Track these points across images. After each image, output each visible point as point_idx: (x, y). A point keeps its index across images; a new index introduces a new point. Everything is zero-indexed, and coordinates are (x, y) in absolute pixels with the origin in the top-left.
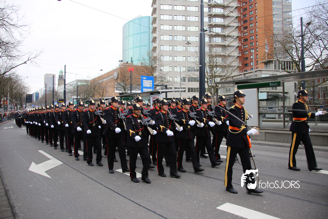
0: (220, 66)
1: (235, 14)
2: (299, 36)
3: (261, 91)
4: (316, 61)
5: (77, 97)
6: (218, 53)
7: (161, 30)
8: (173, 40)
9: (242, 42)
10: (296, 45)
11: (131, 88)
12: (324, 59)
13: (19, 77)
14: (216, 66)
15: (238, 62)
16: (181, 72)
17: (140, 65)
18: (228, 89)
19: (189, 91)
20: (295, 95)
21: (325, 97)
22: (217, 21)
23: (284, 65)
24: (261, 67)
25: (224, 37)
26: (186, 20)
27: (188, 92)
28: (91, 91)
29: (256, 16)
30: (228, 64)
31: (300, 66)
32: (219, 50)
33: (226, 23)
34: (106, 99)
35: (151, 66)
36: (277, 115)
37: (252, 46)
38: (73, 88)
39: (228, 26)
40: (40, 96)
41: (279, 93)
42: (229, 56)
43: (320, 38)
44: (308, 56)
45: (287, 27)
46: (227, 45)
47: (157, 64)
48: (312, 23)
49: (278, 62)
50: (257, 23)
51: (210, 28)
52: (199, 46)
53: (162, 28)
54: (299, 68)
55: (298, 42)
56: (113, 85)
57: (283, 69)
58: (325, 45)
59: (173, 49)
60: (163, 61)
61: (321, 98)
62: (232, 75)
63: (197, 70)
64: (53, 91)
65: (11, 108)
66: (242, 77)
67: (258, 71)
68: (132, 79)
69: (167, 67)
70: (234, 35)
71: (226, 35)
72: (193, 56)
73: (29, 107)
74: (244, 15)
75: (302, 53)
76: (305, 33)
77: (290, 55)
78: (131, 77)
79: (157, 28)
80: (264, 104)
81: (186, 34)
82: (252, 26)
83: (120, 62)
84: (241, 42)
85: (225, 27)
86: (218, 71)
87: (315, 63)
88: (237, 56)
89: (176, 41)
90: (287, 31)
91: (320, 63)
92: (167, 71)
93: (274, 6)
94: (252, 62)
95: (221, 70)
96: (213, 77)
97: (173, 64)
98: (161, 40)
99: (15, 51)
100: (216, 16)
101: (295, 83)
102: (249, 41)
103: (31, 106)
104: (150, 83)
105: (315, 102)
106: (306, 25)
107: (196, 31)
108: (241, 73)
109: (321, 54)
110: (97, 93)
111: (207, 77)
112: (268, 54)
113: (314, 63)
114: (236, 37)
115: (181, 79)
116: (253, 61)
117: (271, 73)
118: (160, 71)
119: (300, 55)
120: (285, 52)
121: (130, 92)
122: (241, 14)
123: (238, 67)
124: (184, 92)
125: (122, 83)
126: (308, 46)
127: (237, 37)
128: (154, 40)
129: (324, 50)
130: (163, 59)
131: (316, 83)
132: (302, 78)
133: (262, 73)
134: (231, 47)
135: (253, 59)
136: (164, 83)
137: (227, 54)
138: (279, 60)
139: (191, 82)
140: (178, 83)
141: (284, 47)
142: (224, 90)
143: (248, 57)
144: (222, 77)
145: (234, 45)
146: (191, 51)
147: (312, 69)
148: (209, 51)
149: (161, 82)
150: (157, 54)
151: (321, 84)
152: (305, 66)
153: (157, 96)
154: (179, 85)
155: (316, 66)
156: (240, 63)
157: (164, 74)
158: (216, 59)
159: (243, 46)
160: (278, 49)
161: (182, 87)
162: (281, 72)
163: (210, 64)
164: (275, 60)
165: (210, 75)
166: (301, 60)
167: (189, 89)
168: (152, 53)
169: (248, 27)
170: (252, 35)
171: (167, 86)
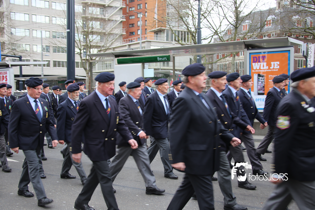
0: (98, 33)
3: (150, 67)
4: (215, 33)
6: (95, 15)
9: (128, 3)
10: (193, 11)
12: (224, 30)
14: (92, 33)
15: (122, 28)
16: (42, 38)
18: (108, 64)
19: (55, 65)
24: (151, 36)
30: (109, 31)
31: (196, 38)
32: (96, 12)
37: (140, 9)
41: (170, 71)
42: (109, 20)
44: (206, 26)
46: (107, 6)
47: (5, 24)
49: (170, 32)
52: (66, 3)
54: (195, 40)
57: (176, 41)
58: (225, 14)
60: (15, 20)
62: (114, 46)
63: (65, 36)
66: (125, 49)
67: (146, 43)
69: (21, 29)
72: (59, 16)
75: (199, 23)
77: (185, 24)
84: (125, 3)
86: (95, 39)
87: (214, 35)
88: (121, 21)
91: (218, 35)
92: (21, 35)
94: (139, 31)
95: (99, 37)
96: (88, 47)
97: (31, 26)
101: (191, 59)
102: (136, 2)
108: (125, 43)
109: (221, 24)
111: (80, 47)
112: (159, 21)
113: (213, 34)
115: (43, 49)
116: (140, 28)
117: (162, 45)
118: (10, 35)
119: (197, 24)
120: (179, 20)
123: (122, 35)
124: (47, 66)
126: (206, 13)
130: (14, 16)
131: (215, 59)
132: (198, 52)
133: (151, 45)
134: (112, 8)
135: (140, 26)
136: (16, 53)
137: (106, 18)
138: (171, 30)
139: (58, 52)
140: (38, 54)
141: (178, 12)
142: (103, 64)
143: (134, 24)
144: (100, 48)
145: (117, 6)
146: (57, 9)
147: (210, 42)
148: (83, 12)
149: (13, 51)
150: (5, 10)
151: (219, 61)
152: (202, 39)
153: (4, 71)
154: (40, 56)
155: (215, 39)
156: (124, 30)
157: (16, 40)
158: (91, 22)
159: (128, 8)
160: (171, 15)
161: (44, 60)
162: (174, 45)
163: (84, 30)
164: (167, 30)
165: (84, 44)
166: (198, 30)
167: (55, 62)
171: (22, 58)
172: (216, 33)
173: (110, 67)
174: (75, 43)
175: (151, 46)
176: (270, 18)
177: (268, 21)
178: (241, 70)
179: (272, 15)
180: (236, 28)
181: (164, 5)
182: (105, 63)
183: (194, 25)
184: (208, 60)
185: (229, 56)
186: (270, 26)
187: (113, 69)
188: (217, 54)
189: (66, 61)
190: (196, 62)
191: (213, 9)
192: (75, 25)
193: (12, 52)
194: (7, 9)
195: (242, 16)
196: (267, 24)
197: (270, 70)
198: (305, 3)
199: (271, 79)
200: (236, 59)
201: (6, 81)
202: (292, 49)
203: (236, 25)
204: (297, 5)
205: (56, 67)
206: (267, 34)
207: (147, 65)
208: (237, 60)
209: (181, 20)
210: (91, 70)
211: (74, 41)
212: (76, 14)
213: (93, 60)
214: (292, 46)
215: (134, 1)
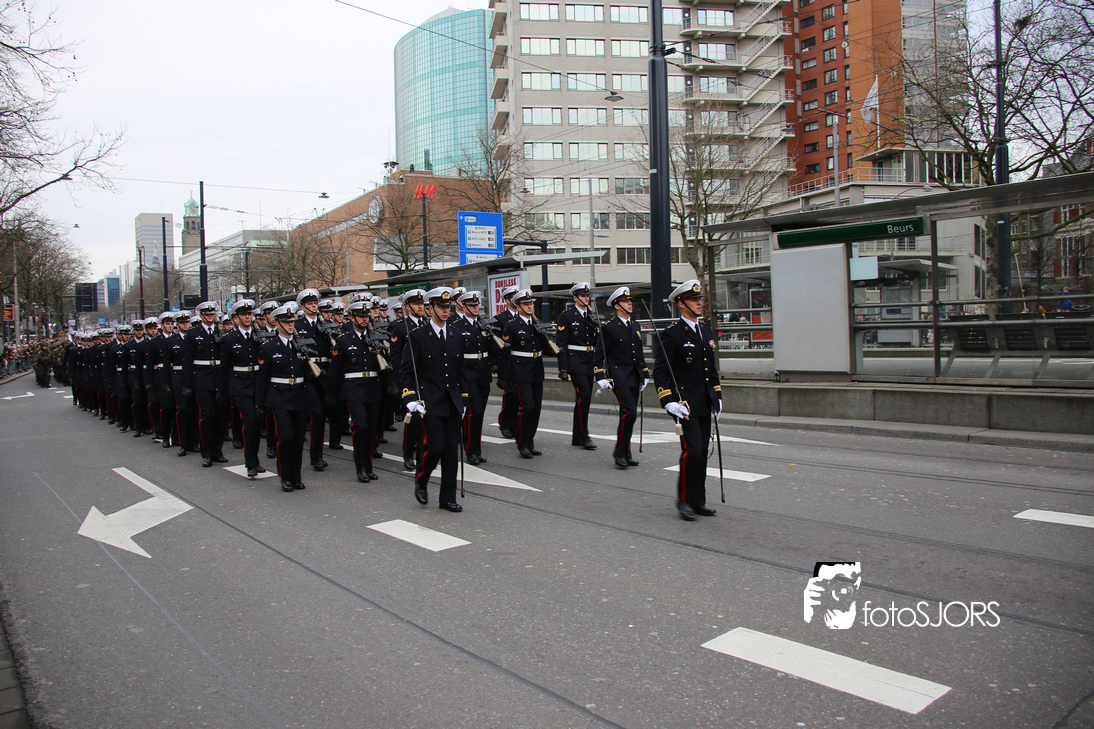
0: (722, 172)
2: (989, 67)
3: (866, 254)
4: (1048, 151)
5: (248, 289)
6: (717, 128)
7: (521, 54)
8: (563, 88)
9: (799, 92)
10: (980, 98)
11: (425, 254)
12: (1074, 141)
13: (46, 228)
14: (711, 174)
15: (785, 157)
16: (591, 195)
17: (454, 174)
18: (752, 249)
19: (621, 260)
20: (977, 269)
21: (1078, 270)
22: (710, 22)
23: (940, 166)
24: (863, 173)
25: (735, 75)
26: (607, 21)
27: (619, 262)
28: (294, 269)
30: (755, 163)
31: (993, 167)
32: (720, 121)
33: (743, 29)
34: (343, 293)
35: (493, 177)
36: (916, 332)
37: (832, 103)
38: (231, 259)
39: (750, 38)
40: (124, 289)
41: (921, 261)
42: (752, 139)
43: (1063, 70)
44: (1020, 134)
45: (948, 38)
46: (745, 103)
47: (512, 172)
48: (1033, 19)
49: (917, 157)
50: (846, 27)
51: (689, 44)
52: (648, 108)
53: (525, 50)
54: (989, 175)
55: (986, 86)
56: (367, 244)
57: (935, 180)
58: (1078, 94)
59: (565, 118)
60: (533, 160)
61: (1063, 274)
62: (765, 203)
63: (646, 187)
64: (165, 271)
65: (28, 332)
66: (797, 210)
67: (850, 189)
68: (427, 223)
69: (546, 179)
70: (769, 68)
71: (744, 69)
72: (631, 140)
73: (89, 327)
75: (1001, 125)
76: (1011, 54)
77: (959, 132)
78: (424, 216)
79: (509, 48)
80: (873, 296)
81: (607, 66)
82: (830, 36)
83: (389, 168)
84: (794, 93)
85: (739, 41)
86: (717, 190)
87: (1045, 157)
88: (782, 138)
89: (572, 90)
90: (948, 51)
91: (1059, 157)
92: (546, 193)
94: (831, 160)
95: (728, 184)
96: (702, 210)
97: (565, 170)
98: (523, 89)
99: (27, 137)
100: (708, 4)
101: (977, 228)
102: (820, 88)
103: (94, 322)
104: (490, 236)
105: (1042, 287)
106: (1015, 25)
107: (642, 57)
108: (794, 194)
109: (1065, 125)
110: (313, 275)
111: (681, 212)
112: (885, 131)
113: (1040, 156)
114: (775, 74)
115: (596, 221)
116: (836, 153)
117: (895, 192)
118: (522, 195)
119: (992, 129)
121: (420, 267)
123: (785, 175)
124: (603, 262)
125: (397, 238)
126: (1018, 97)
127: (782, 73)
128: (501, 90)
129: (1075, 113)
130: (530, 152)
131: (1048, 226)
132: (998, 205)
133: (864, 194)
134: (760, 109)
135: (835, 149)
136: (535, 234)
137: (745, 133)
138: (921, 150)
139: (628, 228)
140: (583, 234)
141: (939, 103)
142: (738, 252)
143: (817, 143)
144: (730, 211)
145: (772, 101)
146: (625, 124)
147: (1035, 176)
148: (687, 124)
149: (527, 231)
150: (512, 139)
151: (1064, 229)
152: (1010, 169)
153: (511, 278)
154: (588, 239)
156: (791, 162)
157: (535, 204)
158: (708, 148)
159: (799, 103)
160: (918, 112)
161: (596, 246)
162: (927, 190)
163: (690, 167)
164: (907, 151)
165: (691, 203)
166: (997, 147)
167: (621, 251)
168: (496, 136)
169: (818, 41)
170: (832, 65)
171: (547, 245)
172: (1051, 150)
173: (758, 258)
174: (672, 204)
175: (863, 197)
181: (896, 88)
182: (745, 247)
183: (985, 135)
184: (1028, 228)
187: (768, 260)
188: (1053, 210)
189: (649, 246)
190: (994, 234)
191: (1037, 86)
193: (526, 234)
194: (516, 138)
205: (624, 262)
207: (856, 247)
209: (946, 123)
210: (710, 266)
211: (669, 199)
212: (671, 133)
213: (716, 240)
215: (816, 86)
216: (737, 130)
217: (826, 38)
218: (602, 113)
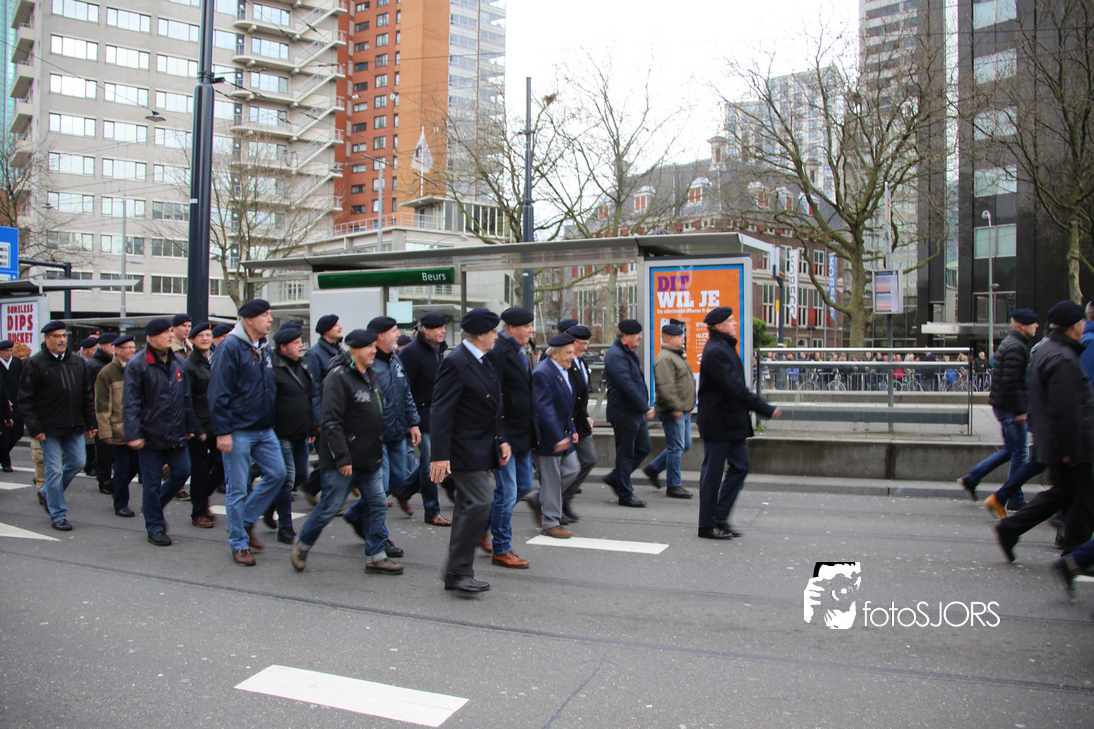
0: (267, 207)
1: (330, 36)
2: (520, 133)
3: (403, 297)
4: (567, 214)
6: (264, 161)
7: (51, 53)
8: (99, 100)
9: (349, 134)
10: (512, 160)
12: (588, 208)
14: (256, 206)
15: (332, 197)
16: (125, 217)
18: (295, 286)
19: (156, 288)
22: (265, 52)
23: (476, 219)
24: (406, 217)
25: (287, 107)
26: (153, 34)
27: (154, 291)
29: (398, 52)
30: (298, 202)
31: (522, 224)
32: (269, 153)
33: (297, 64)
35: (9, 187)
37: (381, 148)
39: (303, 74)
41: (455, 306)
42: (300, 174)
43: (580, 145)
44: (544, 195)
45: (488, 101)
46: (295, 139)
47: (34, 182)
48: (558, 97)
49: (456, 208)
50: (398, 77)
51: (241, 72)
52: (192, 131)
53: (56, 49)
54: (518, 231)
55: (517, 150)
57: (470, 230)
58: (592, 169)
59: (100, 131)
60: (59, 173)
62: (310, 240)
63: (186, 215)
66: (341, 250)
67: (394, 233)
69: (73, 196)
70: (320, 107)
71: (296, 104)
72: (172, 163)
74: (360, 45)
75: (529, 188)
76: (539, 125)
77: (493, 189)
81: (152, 81)
82: (382, 83)
84: (342, 133)
85: (292, 76)
86: (262, 222)
87: (565, 218)
88: (329, 177)
89: (110, 102)
90: (488, 112)
91: (575, 220)
92: (72, 210)
93: (453, 30)
94: (376, 202)
95: (273, 218)
96: (245, 242)
97: (97, 187)
98: (50, 92)
100: (262, 33)
101: (507, 278)
102: (369, 133)
106: (543, 100)
107: (189, 78)
108: (339, 233)
109: (581, 193)
111: (222, 242)
112: (427, 180)
113: (562, 217)
114: (326, 113)
115: (127, 247)
116: (380, 197)
117: (434, 240)
118: (44, 211)
119: (521, 189)
120: (478, 179)
122: (348, 38)
123: (331, 213)
124: (136, 290)
126: (544, 164)
127: (332, 114)
128: (24, 88)
130: (56, 164)
131: (568, 279)
132: (525, 260)
133: (407, 239)
134: (307, 146)
135: (380, 192)
136: (57, 255)
137: (292, 169)
138: (459, 202)
139: (165, 255)
140: (114, 258)
141: (476, 160)
142: (281, 287)
143: (364, 185)
144: (274, 245)
145: (321, 139)
146: (167, 145)
147: (556, 234)
148: (234, 153)
149: (49, 251)
150: (35, 147)
151: (580, 283)
152: (535, 227)
153: (27, 304)
154: (119, 264)
155: (567, 229)
156: (338, 201)
157: (59, 222)
158: (254, 180)
159: (349, 144)
160: (459, 167)
161: (127, 273)
162: (465, 240)
163: (234, 197)
164: (447, 202)
165: (233, 234)
166: (524, 206)
167: (156, 280)
168: (14, 140)
169: (370, 85)
170: (382, 112)
171: (71, 267)
172: (570, 214)
173: (299, 295)
174: (211, 231)
175: (406, 241)
176: (697, 183)
177: (693, 190)
178: (631, 307)
179: (701, 176)
180: (618, 203)
181: (440, 142)
182: (288, 283)
183: (516, 193)
184: (550, 280)
185: (602, 270)
186: (700, 203)
187: (308, 298)
188: (572, 267)
189: (186, 276)
190: (520, 285)
191: (561, 156)
192: (213, 187)
193: (46, 254)
194: (39, 146)
195: (633, 176)
196: (692, 199)
197: (699, 311)
198: (774, 155)
199: (701, 332)
200: (618, 279)
201: (30, 328)
202: (747, 261)
203: (619, 197)
204: (756, 157)
205: (159, 291)
206: (691, 221)
207: (394, 292)
208: (621, 281)
209: (482, 179)
211: (209, 226)
212: (215, 160)
213: (257, 275)
214: (748, 255)
215: (365, 129)
216: (284, 163)
217: (378, 83)
218: (142, 131)
